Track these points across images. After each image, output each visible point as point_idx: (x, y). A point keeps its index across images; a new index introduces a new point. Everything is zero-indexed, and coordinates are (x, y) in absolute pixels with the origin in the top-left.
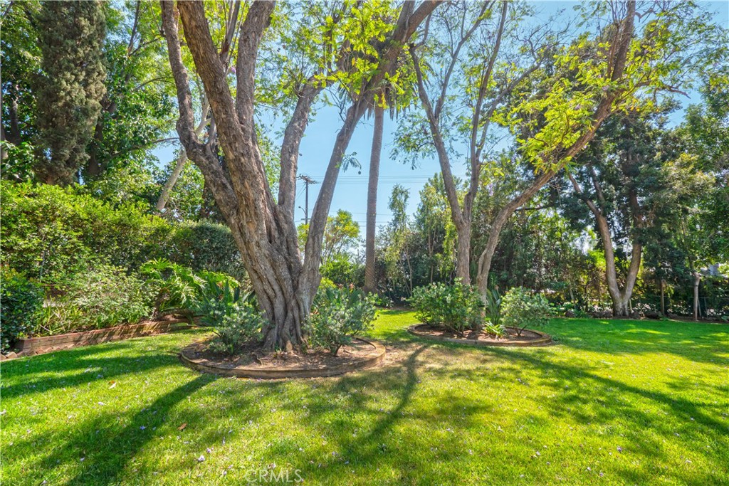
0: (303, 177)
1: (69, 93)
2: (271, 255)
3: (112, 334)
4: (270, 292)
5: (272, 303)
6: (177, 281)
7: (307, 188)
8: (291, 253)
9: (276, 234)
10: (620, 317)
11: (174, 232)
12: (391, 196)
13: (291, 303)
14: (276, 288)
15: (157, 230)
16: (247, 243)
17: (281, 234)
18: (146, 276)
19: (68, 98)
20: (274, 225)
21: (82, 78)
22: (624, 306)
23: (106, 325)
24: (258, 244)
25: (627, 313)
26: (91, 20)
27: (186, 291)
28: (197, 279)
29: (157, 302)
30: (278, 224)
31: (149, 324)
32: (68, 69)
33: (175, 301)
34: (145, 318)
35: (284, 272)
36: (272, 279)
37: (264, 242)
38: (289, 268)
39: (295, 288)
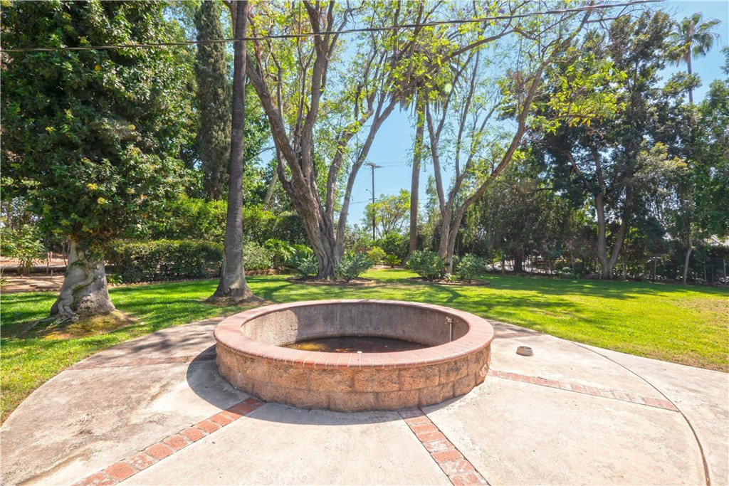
0: (369, 164)
1: (217, 139)
2: (321, 237)
3: (258, 273)
4: (322, 254)
5: (323, 260)
6: (282, 250)
7: (373, 172)
8: (330, 236)
9: (324, 227)
10: (605, 279)
11: (278, 220)
12: (427, 183)
13: (331, 259)
14: (324, 253)
15: (269, 220)
16: (311, 232)
17: (326, 227)
18: (268, 247)
19: (217, 142)
20: (323, 222)
21: (222, 127)
22: (608, 271)
23: (255, 269)
24: (315, 233)
25: (611, 276)
26: (223, 88)
27: (287, 255)
28: (291, 249)
29: (273, 260)
30: (325, 222)
31: (272, 270)
32: (215, 123)
33: (282, 259)
34: (269, 267)
35: (327, 245)
36: (322, 249)
37: (318, 231)
38: (330, 243)
39: (332, 252)
